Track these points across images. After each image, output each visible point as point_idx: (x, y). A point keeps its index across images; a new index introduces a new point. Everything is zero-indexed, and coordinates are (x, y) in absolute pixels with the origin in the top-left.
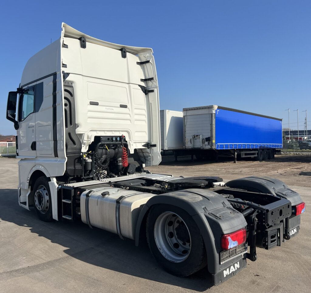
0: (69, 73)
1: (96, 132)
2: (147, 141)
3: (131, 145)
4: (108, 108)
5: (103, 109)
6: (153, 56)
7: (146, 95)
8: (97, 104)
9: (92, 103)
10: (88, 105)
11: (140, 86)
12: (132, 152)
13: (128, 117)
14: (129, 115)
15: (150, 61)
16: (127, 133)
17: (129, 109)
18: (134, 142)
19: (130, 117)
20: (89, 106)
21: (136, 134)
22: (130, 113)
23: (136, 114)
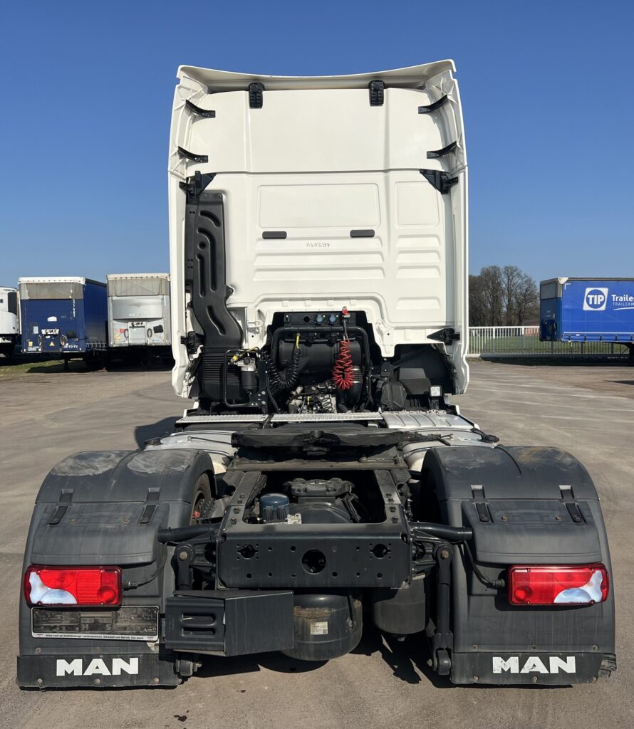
0: (214, 174)
1: (281, 303)
2: (444, 324)
3: (385, 335)
4: (313, 242)
5: (302, 246)
6: (456, 81)
7: (445, 195)
8: (281, 236)
9: (268, 236)
10: (259, 239)
11: (424, 172)
12: (386, 353)
13: (376, 260)
14: (379, 256)
15: (449, 97)
16: (377, 304)
17: (379, 238)
18: (395, 325)
19: (381, 261)
20: (260, 242)
21: (403, 305)
22: (384, 250)
23: (402, 252)
